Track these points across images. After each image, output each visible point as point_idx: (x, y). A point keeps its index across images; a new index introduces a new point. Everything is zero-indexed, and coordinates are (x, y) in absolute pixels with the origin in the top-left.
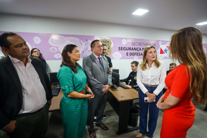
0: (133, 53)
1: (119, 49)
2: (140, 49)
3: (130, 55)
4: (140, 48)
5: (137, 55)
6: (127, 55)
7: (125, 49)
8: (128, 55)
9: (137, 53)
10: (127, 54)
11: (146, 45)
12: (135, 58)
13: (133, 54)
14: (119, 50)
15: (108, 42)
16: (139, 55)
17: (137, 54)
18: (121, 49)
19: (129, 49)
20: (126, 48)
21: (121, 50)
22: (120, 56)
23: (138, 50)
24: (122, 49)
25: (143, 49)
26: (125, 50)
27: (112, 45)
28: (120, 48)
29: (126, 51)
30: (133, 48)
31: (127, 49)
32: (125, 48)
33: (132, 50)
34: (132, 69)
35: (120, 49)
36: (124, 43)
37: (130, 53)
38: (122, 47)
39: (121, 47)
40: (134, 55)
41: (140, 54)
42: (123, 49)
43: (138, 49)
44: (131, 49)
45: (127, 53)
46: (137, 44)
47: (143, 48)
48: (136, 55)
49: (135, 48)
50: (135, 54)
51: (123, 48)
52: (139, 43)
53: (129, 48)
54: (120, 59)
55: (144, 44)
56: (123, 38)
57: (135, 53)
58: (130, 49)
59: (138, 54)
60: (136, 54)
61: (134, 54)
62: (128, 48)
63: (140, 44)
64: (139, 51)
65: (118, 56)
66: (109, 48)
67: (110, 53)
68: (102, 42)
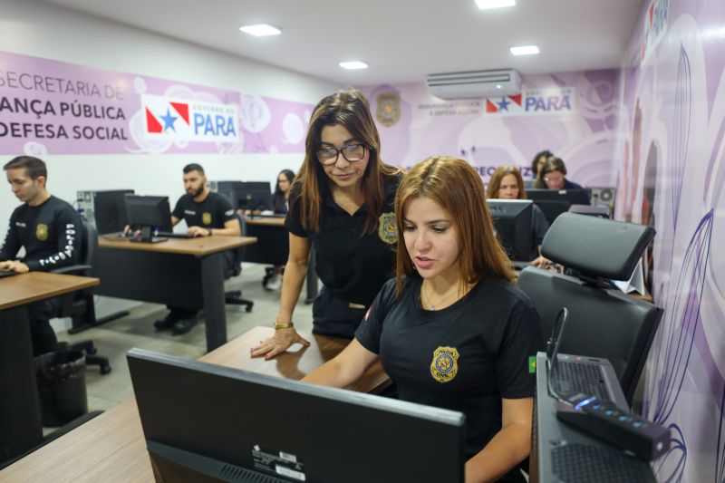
0: (12, 125)
2: (49, 108)
4: (48, 103)
5: (37, 136)
9: (36, 126)
11: (76, 90)
12: (31, 147)
13: (13, 130)
16: (45, 133)
17: (37, 131)
23: (39, 113)
25: (63, 110)
34: (19, 194)
40: (22, 132)
41: (56, 130)
43: (38, 107)
46: (29, 82)
47: (62, 104)
48: (31, 135)
49: (17, 101)
50: (26, 131)
52: (38, 80)
55: (64, 85)
57: (25, 125)
59: (44, 128)
60: (32, 128)
61: (21, 127)
63: (44, 85)
64: (42, 115)
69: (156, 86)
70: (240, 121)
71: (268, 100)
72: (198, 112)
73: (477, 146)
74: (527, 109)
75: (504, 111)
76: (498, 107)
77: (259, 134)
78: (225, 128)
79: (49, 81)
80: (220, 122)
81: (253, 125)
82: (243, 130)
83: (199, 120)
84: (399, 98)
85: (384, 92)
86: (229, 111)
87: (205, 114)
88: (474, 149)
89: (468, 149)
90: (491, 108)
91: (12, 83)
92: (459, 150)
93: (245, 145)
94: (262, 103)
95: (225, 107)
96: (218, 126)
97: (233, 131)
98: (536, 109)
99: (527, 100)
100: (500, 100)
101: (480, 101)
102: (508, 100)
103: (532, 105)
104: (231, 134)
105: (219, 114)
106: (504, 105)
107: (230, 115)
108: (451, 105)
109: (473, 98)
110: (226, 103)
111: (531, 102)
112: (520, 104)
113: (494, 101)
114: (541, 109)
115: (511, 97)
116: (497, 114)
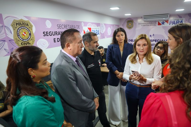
1: (44, 35)
3: (58, 41)
6: (54, 42)
7: (51, 34)
8: (56, 42)
10: (54, 40)
14: (44, 36)
15: (28, 25)
18: (47, 34)
19: (56, 33)
20: (52, 33)
21: (47, 36)
22: (47, 44)
24: (47, 35)
26: (51, 35)
27: (34, 30)
28: (45, 33)
29: (53, 37)
30: (59, 32)
31: (54, 34)
32: (50, 33)
33: (59, 34)
35: (46, 34)
36: (49, 26)
37: (57, 39)
38: (48, 32)
39: (47, 32)
42: (48, 35)
44: (58, 34)
45: (54, 39)
46: (63, 27)
49: (61, 32)
51: (48, 33)
52: (65, 26)
53: (56, 32)
54: (47, 48)
56: (46, 19)
62: (54, 32)
63: (66, 27)
65: (44, 44)
66: (30, 34)
67: (33, 41)
68: (18, 25)
71: (105, 24)
72: (93, 29)
73: (154, 34)
74: (170, 24)
75: (163, 25)
76: (161, 24)
77: (103, 33)
79: (67, 26)
82: (101, 33)
84: (133, 22)
85: (129, 20)
86: (98, 28)
87: (94, 30)
88: (154, 35)
89: (152, 35)
90: (159, 24)
91: (61, 27)
93: (101, 37)
95: (97, 27)
98: (172, 24)
99: (170, 22)
100: (162, 22)
102: (164, 22)
103: (171, 23)
104: (98, 34)
105: (96, 29)
106: (163, 23)
107: (98, 29)
108: (148, 23)
109: (154, 21)
110: (98, 27)
111: (171, 22)
112: (168, 23)
113: (160, 22)
114: (174, 24)
115: (165, 21)
116: (161, 26)
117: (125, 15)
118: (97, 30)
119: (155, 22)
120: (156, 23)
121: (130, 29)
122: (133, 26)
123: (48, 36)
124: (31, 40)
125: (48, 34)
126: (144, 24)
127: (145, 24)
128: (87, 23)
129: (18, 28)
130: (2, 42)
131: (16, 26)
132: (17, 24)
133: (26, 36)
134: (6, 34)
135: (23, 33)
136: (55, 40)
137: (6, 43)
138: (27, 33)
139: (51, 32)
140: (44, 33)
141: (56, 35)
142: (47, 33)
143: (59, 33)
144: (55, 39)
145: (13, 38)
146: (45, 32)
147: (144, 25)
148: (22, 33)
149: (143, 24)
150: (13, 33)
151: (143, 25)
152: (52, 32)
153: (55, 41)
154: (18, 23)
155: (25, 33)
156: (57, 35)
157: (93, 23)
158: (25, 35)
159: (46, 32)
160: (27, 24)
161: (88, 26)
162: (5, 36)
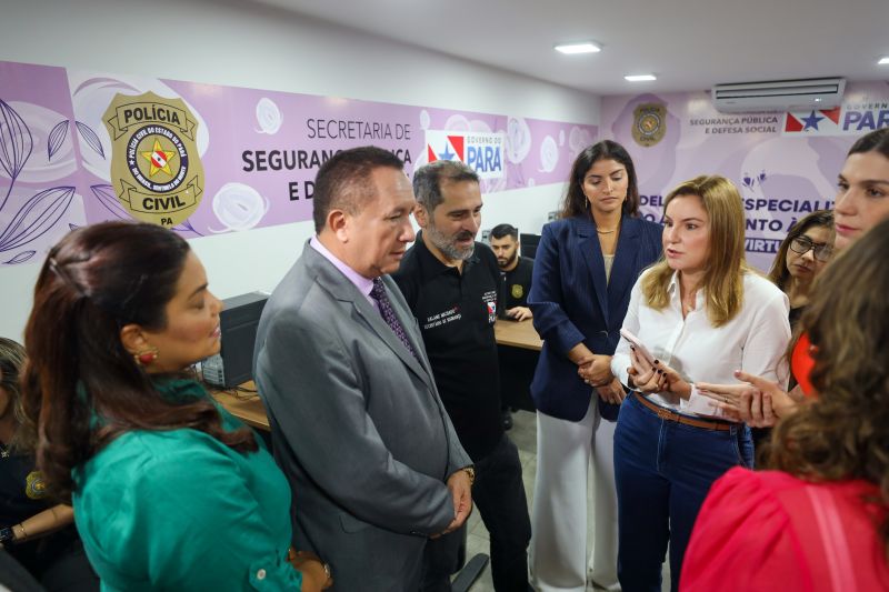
1: (248, 166)
3: (307, 196)
6: (292, 198)
7: (278, 161)
8: (297, 198)
10: (292, 191)
11: (373, 133)
14: (245, 169)
15: (175, 119)
18: (259, 161)
19: (300, 160)
20: (281, 156)
21: (260, 169)
22: (259, 208)
24: (262, 165)
26: (279, 168)
27: (202, 142)
28: (253, 158)
29: (286, 176)
30: (315, 153)
31: (290, 163)
32: (275, 157)
33: (312, 163)
35: (255, 161)
36: (270, 126)
37: (307, 183)
38: (263, 153)
39: (258, 153)
42: (266, 164)
44: (308, 162)
45: (291, 184)
46: (334, 129)
49: (324, 153)
51: (266, 157)
52: (342, 126)
53: (300, 152)
54: (257, 226)
55: (363, 128)
56: (258, 94)
58: (304, 160)
62: (293, 152)
63: (346, 131)
65: (244, 208)
66: (184, 162)
67: (198, 191)
68: (132, 120)
69: (439, 117)
70: (505, 151)
71: (529, 122)
72: (471, 145)
73: (767, 175)
74: (846, 128)
75: (811, 129)
76: (804, 123)
77: (520, 164)
78: (493, 162)
79: (352, 126)
80: (489, 155)
81: (516, 155)
82: (508, 162)
83: (472, 155)
84: (665, 111)
85: (644, 103)
86: (497, 140)
87: (476, 146)
88: (763, 176)
89: (754, 176)
90: (793, 125)
91: (323, 133)
92: (743, 177)
93: (508, 180)
94: (525, 127)
95: (494, 136)
96: (488, 160)
97: (498, 164)
98: (859, 128)
99: (848, 115)
100: (808, 116)
101: (777, 116)
102: (818, 115)
103: (853, 122)
105: (489, 145)
106: (813, 122)
107: (498, 145)
108: (737, 121)
109: (768, 112)
110: (495, 131)
111: (853, 117)
112: (836, 121)
113: (798, 117)
114: (868, 128)
115: (823, 111)
116: (802, 134)
117: (627, 78)
118: (488, 149)
119: (773, 116)
120: (775, 120)
121: (647, 145)
122: (661, 134)
123: (265, 168)
124: (189, 185)
125: (264, 160)
126: (719, 122)
127: (724, 125)
128: (447, 114)
129: (132, 130)
130: (62, 192)
131: (123, 124)
132: (128, 114)
133: (167, 169)
134: (80, 158)
135: (156, 156)
136: (296, 191)
137: (78, 198)
138: (169, 155)
139: (278, 153)
140: (248, 156)
141: (300, 167)
142: (261, 157)
143: (315, 160)
144: (296, 184)
145: (106, 177)
146: (250, 153)
147: (718, 126)
148: (147, 156)
149: (713, 122)
150: (108, 152)
151: (711, 127)
152: (285, 153)
153: (295, 195)
154: (132, 108)
155: (162, 154)
156: (306, 167)
157: (471, 116)
158: (162, 162)
159: (254, 154)
160: (175, 114)
161: (450, 129)
162: (75, 168)
